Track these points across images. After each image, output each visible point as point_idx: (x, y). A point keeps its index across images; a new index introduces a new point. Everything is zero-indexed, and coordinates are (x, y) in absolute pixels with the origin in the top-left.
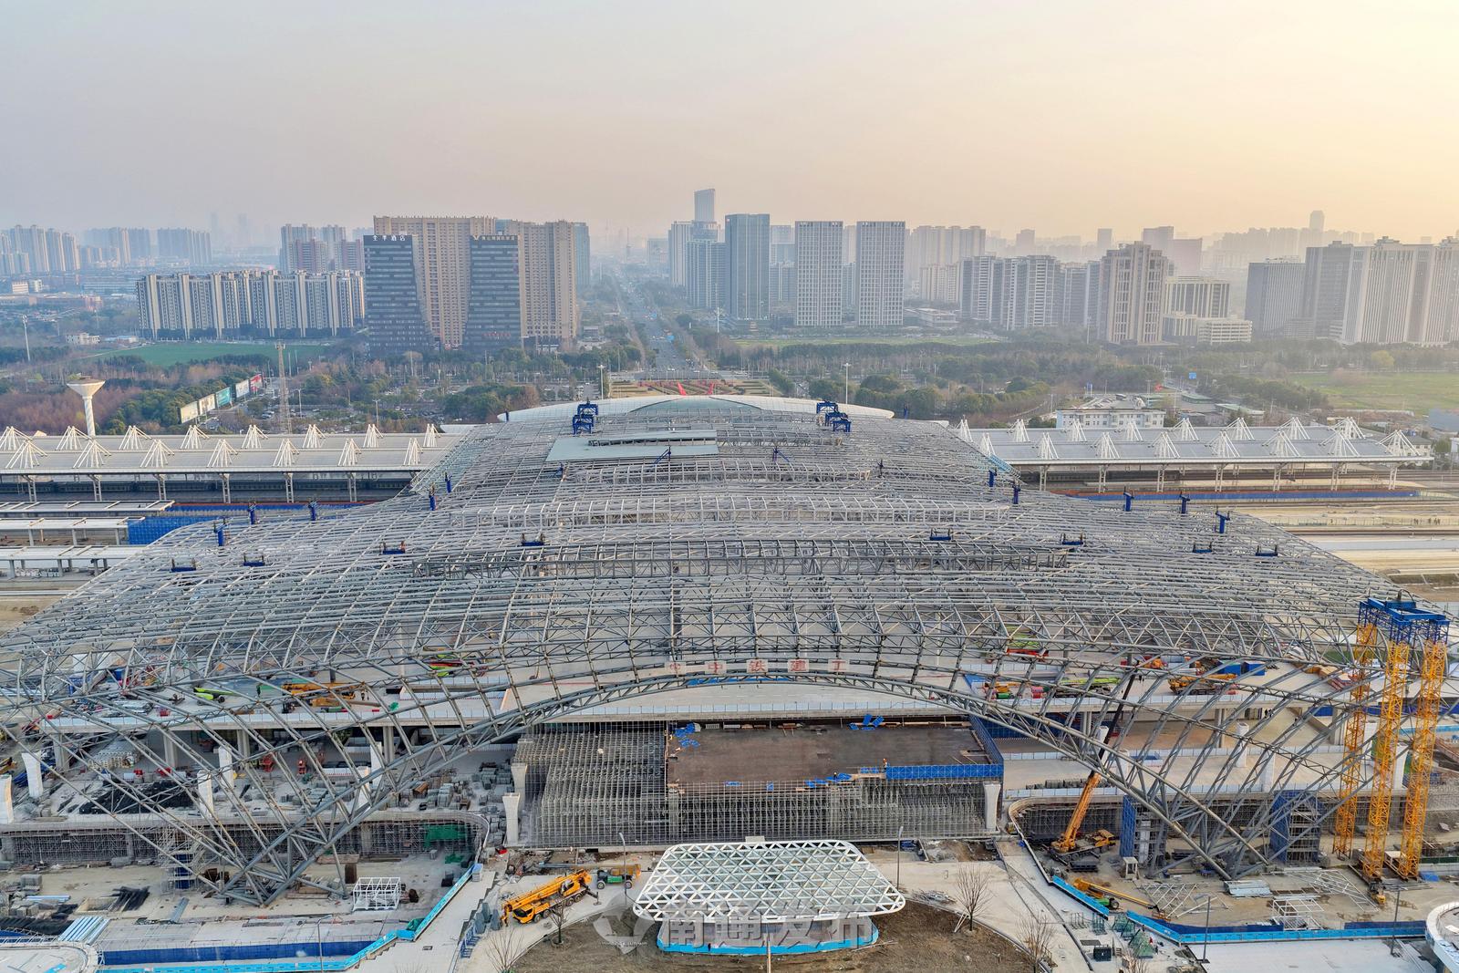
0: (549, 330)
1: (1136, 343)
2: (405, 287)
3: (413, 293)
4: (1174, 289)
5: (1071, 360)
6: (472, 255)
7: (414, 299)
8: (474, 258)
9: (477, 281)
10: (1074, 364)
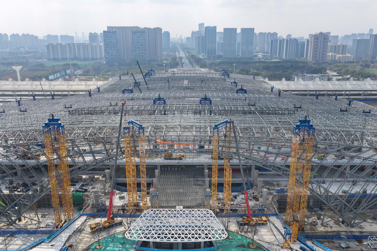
0: (155, 58)
1: (319, 61)
2: (115, 45)
3: (117, 47)
4: (331, 46)
5: (300, 65)
6: (133, 36)
7: (117, 48)
8: (133, 37)
9: (134, 43)
10: (301, 66)
